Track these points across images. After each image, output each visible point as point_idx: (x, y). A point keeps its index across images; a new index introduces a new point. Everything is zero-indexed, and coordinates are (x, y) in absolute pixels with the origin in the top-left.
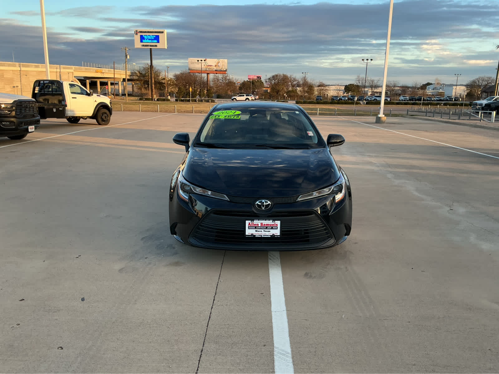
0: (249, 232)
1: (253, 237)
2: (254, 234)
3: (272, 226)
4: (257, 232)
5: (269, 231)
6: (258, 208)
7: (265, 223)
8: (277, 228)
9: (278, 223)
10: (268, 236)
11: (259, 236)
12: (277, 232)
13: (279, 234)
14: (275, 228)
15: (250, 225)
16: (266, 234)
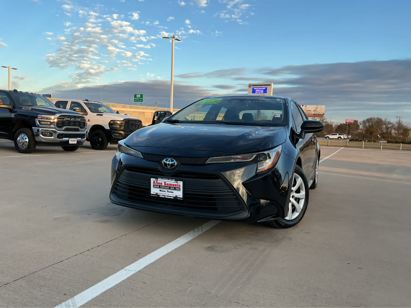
0: (154, 191)
1: (157, 197)
2: (158, 194)
3: (175, 187)
4: (161, 192)
5: (172, 192)
6: (164, 166)
7: (169, 183)
8: (179, 189)
9: (181, 183)
10: (171, 198)
11: (163, 197)
12: (179, 194)
13: (181, 197)
14: (177, 189)
15: (155, 184)
16: (169, 195)
